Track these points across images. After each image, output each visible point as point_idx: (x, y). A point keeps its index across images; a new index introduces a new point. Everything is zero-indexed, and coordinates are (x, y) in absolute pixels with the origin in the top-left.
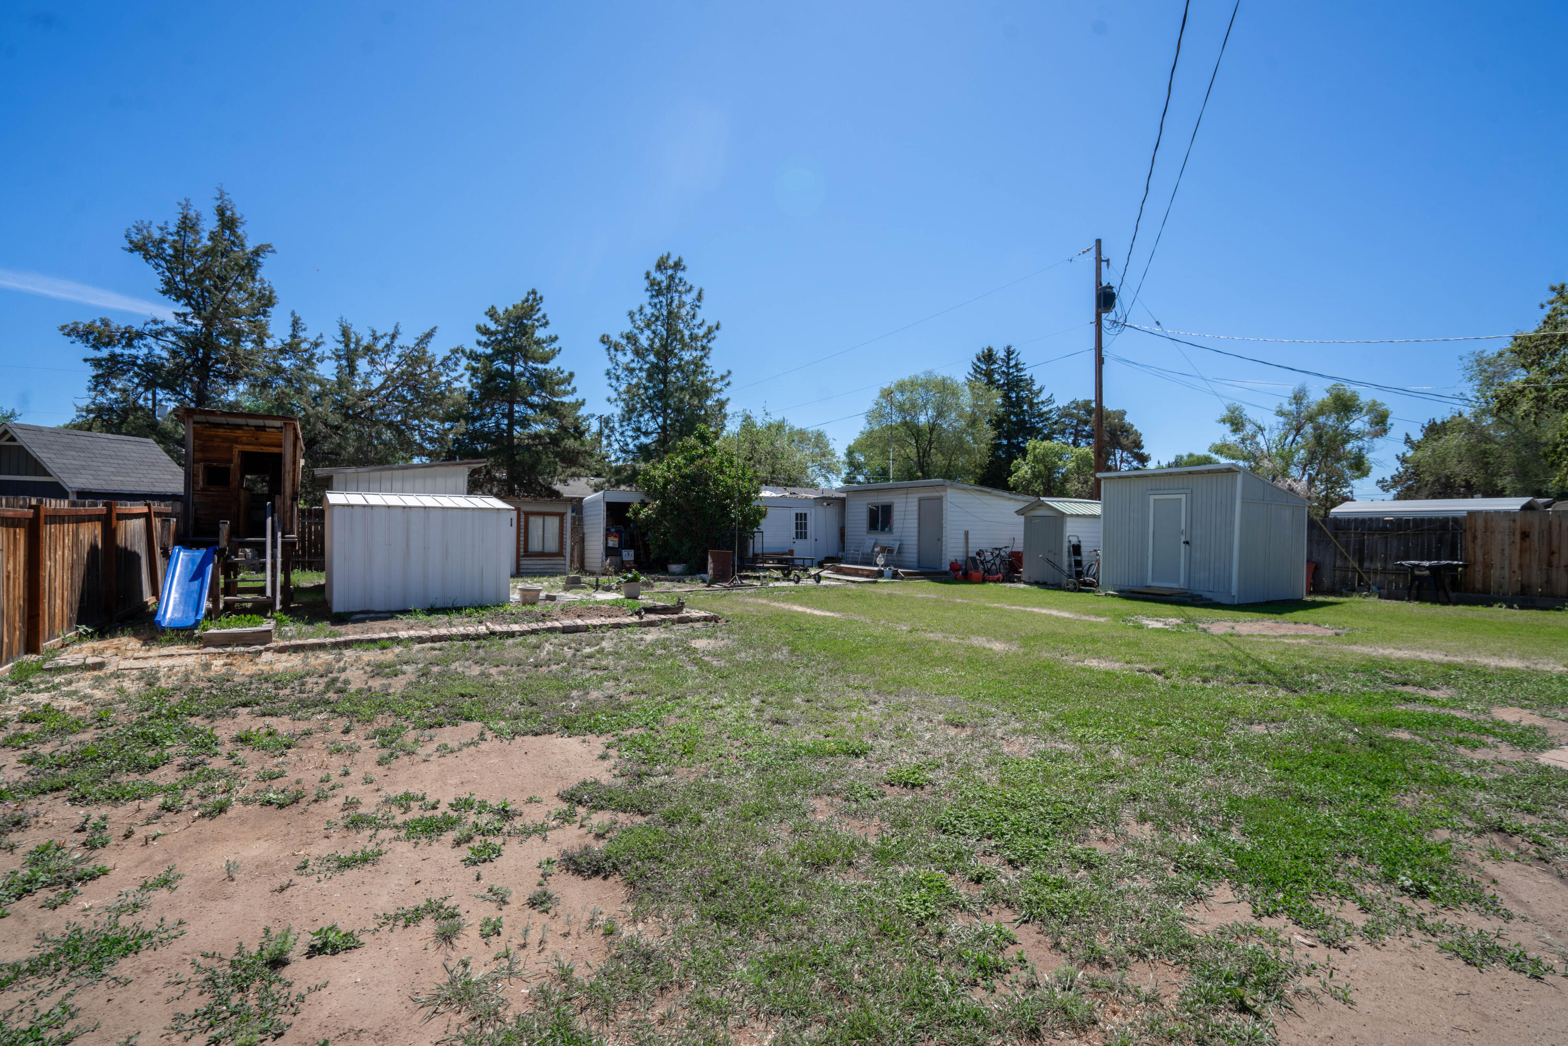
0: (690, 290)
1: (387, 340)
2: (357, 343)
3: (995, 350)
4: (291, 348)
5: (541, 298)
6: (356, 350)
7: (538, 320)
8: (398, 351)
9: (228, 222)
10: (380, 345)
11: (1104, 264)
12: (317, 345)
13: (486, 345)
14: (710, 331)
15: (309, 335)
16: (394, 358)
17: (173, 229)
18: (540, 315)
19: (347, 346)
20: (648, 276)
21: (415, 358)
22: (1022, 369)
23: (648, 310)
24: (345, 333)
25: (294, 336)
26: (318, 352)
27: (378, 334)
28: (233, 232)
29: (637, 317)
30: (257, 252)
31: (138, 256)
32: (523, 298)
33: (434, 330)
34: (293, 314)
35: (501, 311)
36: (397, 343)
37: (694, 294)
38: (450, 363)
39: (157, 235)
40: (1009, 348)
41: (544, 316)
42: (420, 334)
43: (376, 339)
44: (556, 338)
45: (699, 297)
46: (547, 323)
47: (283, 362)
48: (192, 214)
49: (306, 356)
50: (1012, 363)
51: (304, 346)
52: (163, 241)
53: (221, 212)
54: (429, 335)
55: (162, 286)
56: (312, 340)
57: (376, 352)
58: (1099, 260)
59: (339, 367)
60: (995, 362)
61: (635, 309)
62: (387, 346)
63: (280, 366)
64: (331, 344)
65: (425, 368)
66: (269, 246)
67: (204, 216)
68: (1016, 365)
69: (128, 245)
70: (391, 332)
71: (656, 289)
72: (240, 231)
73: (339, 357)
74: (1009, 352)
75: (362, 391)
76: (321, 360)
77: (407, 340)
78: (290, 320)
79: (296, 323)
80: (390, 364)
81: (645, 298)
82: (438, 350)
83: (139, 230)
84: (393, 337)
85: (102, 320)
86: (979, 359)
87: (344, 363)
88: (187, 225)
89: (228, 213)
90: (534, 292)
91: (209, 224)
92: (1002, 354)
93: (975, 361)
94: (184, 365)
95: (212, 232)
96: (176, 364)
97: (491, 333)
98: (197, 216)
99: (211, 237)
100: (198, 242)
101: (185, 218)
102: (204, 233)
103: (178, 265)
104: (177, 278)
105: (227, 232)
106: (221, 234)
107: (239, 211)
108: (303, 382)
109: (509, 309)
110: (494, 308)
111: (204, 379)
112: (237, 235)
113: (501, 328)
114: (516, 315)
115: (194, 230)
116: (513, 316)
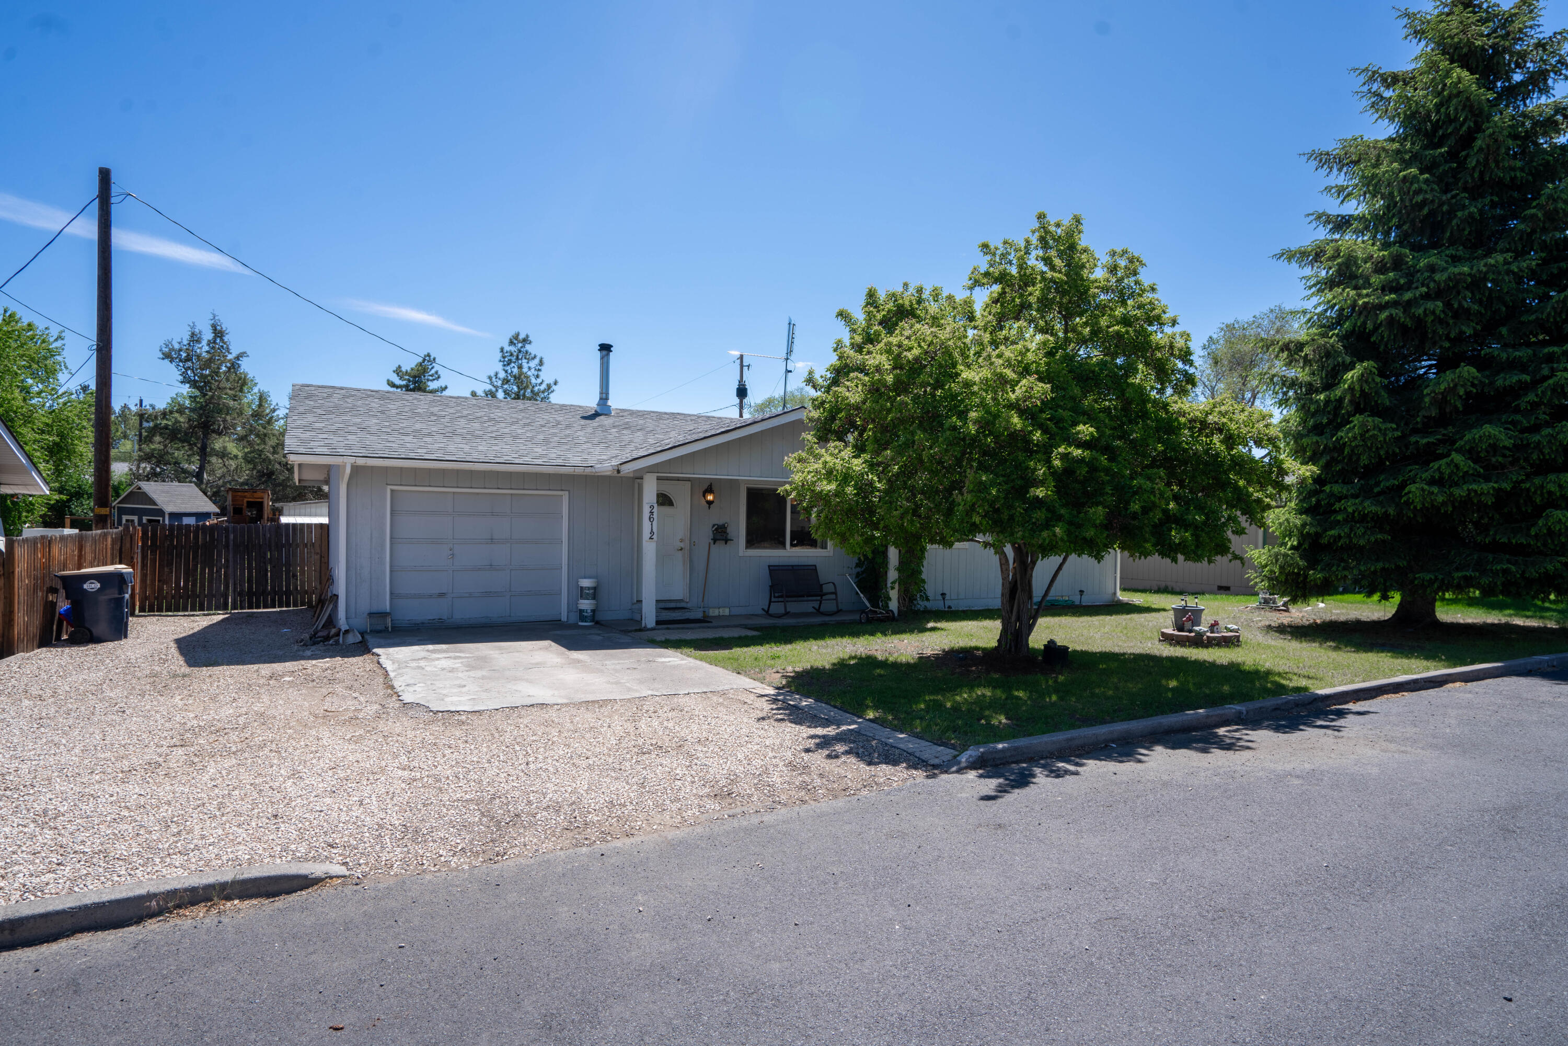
0: (535, 357)
5: (434, 359)
7: (432, 376)
9: (218, 333)
11: (745, 369)
14: (549, 386)
15: (270, 404)
17: (185, 342)
18: (433, 371)
20: (502, 350)
23: (502, 375)
28: (222, 340)
29: (494, 379)
30: (238, 358)
31: (167, 361)
32: (421, 360)
35: (404, 369)
37: (537, 361)
39: (177, 346)
41: (437, 372)
44: (446, 388)
45: (541, 363)
46: (439, 377)
48: (197, 331)
51: (267, 411)
52: (180, 350)
53: (214, 327)
55: (181, 378)
56: (272, 407)
58: (742, 366)
61: (492, 374)
66: (245, 353)
67: (204, 331)
69: (162, 356)
71: (507, 358)
72: (226, 339)
79: (261, 398)
81: (499, 367)
83: (167, 346)
85: (151, 405)
88: (195, 338)
89: (219, 328)
90: (429, 355)
91: (208, 335)
94: (195, 427)
95: (209, 341)
96: (191, 427)
97: (397, 387)
98: (200, 332)
99: (208, 345)
100: (201, 348)
101: (193, 335)
102: (204, 343)
103: (189, 364)
104: (189, 372)
105: (218, 341)
106: (215, 342)
107: (225, 325)
108: (265, 435)
109: (409, 370)
110: (400, 367)
111: (206, 435)
112: (225, 343)
113: (404, 383)
114: (415, 373)
115: (199, 341)
116: (413, 373)
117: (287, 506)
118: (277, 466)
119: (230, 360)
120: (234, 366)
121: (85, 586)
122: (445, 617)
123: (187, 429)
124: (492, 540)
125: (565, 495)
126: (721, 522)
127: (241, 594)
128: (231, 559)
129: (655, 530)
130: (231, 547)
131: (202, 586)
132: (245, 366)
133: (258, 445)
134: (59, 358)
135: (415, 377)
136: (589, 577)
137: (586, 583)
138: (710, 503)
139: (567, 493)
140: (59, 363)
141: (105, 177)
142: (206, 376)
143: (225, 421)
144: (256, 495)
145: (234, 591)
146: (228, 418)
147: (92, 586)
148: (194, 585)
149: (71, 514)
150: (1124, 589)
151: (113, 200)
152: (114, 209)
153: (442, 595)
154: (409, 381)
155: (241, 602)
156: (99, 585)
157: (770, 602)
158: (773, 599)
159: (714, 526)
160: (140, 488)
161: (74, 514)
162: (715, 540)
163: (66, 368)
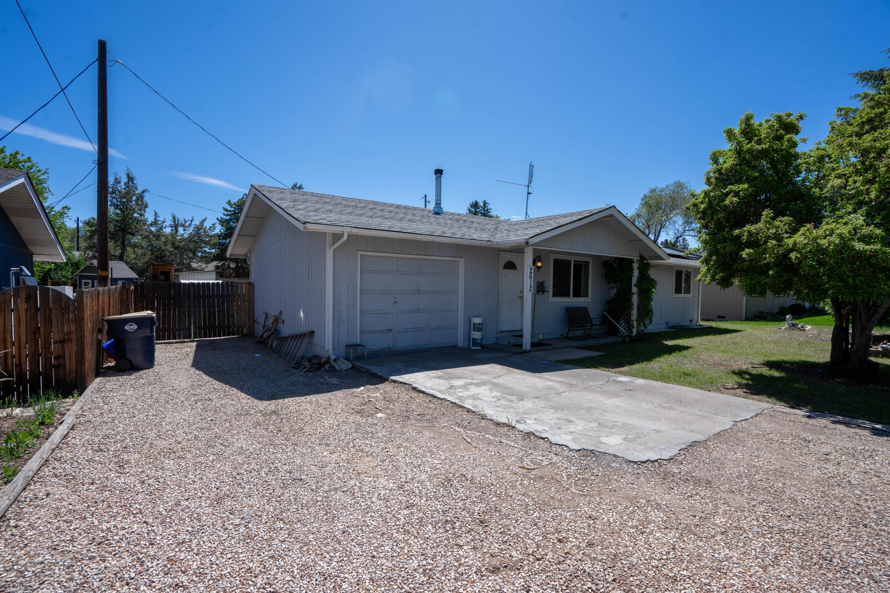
1: (189, 222)
2: (178, 221)
3: (478, 201)
4: (155, 223)
6: (178, 224)
8: (193, 226)
9: (131, 179)
10: (187, 224)
12: (164, 222)
13: (227, 215)
15: (161, 219)
16: (192, 228)
19: (175, 223)
21: (199, 228)
22: (489, 212)
24: (174, 218)
25: (155, 219)
26: (164, 224)
27: (186, 220)
28: (133, 182)
30: (143, 192)
32: (241, 197)
33: (206, 218)
34: (155, 211)
35: (232, 202)
36: (193, 223)
38: (212, 229)
40: (485, 201)
42: (201, 220)
43: (185, 222)
47: (151, 228)
48: (118, 177)
49: (160, 226)
50: (486, 209)
51: (160, 222)
53: (128, 175)
54: (204, 220)
56: (162, 220)
57: (186, 227)
59: (172, 230)
60: (478, 208)
62: (190, 224)
63: (151, 230)
64: (169, 222)
65: (203, 231)
66: (147, 190)
67: (122, 178)
68: (487, 210)
70: (191, 219)
72: (135, 182)
73: (172, 227)
74: (485, 203)
75: (180, 239)
76: (165, 228)
77: (197, 222)
78: (154, 214)
79: (156, 215)
80: (191, 230)
82: (207, 225)
84: (192, 221)
86: (471, 207)
87: (174, 229)
89: (131, 176)
91: (124, 180)
92: (481, 204)
93: (469, 207)
94: (118, 230)
95: (125, 183)
96: (115, 230)
97: (229, 211)
98: (120, 178)
99: (125, 185)
100: (121, 186)
101: (116, 179)
102: (122, 184)
103: (114, 195)
104: (114, 200)
105: (130, 183)
106: (128, 183)
107: (134, 174)
108: (159, 236)
109: (236, 202)
110: (230, 201)
111: (124, 235)
112: (134, 184)
113: (233, 209)
114: (240, 204)
115: (119, 183)
116: (238, 204)
117: (181, 275)
118: (167, 253)
119: (138, 194)
120: (140, 197)
121: (126, 328)
122: (391, 346)
123: (114, 232)
124: (419, 292)
125: (462, 261)
126: (541, 281)
127: (199, 328)
128: (192, 305)
129: (532, 285)
130: (192, 298)
131: (174, 323)
132: (147, 198)
133: (154, 241)
134: (45, 185)
135: (238, 206)
136: (479, 317)
137: (477, 320)
138: (539, 268)
139: (463, 259)
140: (45, 188)
141: (102, 46)
142: (124, 202)
143: (136, 227)
144: (166, 268)
145: (195, 326)
146: (138, 226)
147: (131, 327)
148: (169, 323)
149: (51, 279)
150: (702, 320)
151: (108, 64)
152: (109, 70)
153: (389, 331)
154: (235, 208)
155: (199, 333)
156: (136, 327)
157: (569, 330)
158: (571, 329)
159: (538, 282)
160: (92, 264)
161: (53, 279)
162: (538, 292)
163: (50, 191)
